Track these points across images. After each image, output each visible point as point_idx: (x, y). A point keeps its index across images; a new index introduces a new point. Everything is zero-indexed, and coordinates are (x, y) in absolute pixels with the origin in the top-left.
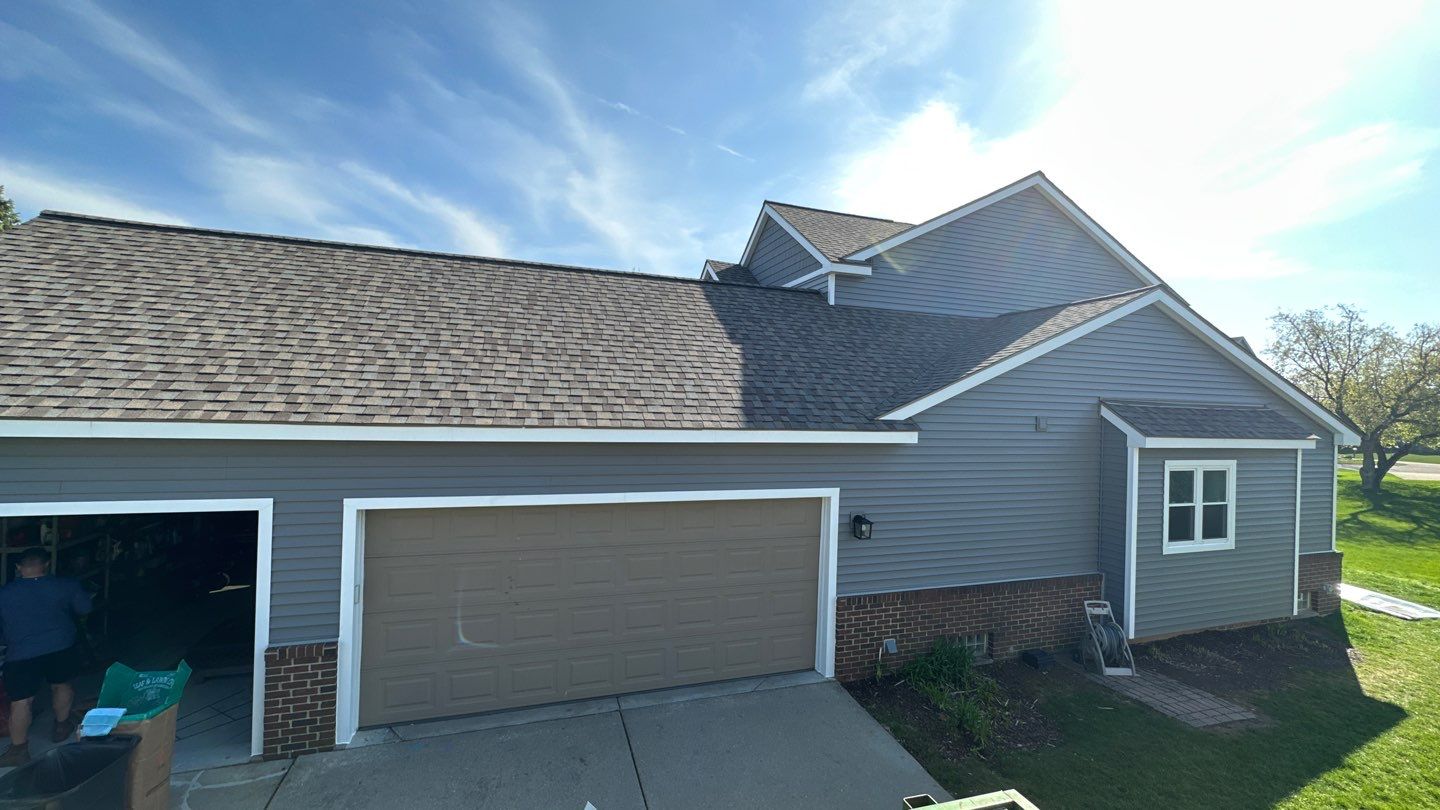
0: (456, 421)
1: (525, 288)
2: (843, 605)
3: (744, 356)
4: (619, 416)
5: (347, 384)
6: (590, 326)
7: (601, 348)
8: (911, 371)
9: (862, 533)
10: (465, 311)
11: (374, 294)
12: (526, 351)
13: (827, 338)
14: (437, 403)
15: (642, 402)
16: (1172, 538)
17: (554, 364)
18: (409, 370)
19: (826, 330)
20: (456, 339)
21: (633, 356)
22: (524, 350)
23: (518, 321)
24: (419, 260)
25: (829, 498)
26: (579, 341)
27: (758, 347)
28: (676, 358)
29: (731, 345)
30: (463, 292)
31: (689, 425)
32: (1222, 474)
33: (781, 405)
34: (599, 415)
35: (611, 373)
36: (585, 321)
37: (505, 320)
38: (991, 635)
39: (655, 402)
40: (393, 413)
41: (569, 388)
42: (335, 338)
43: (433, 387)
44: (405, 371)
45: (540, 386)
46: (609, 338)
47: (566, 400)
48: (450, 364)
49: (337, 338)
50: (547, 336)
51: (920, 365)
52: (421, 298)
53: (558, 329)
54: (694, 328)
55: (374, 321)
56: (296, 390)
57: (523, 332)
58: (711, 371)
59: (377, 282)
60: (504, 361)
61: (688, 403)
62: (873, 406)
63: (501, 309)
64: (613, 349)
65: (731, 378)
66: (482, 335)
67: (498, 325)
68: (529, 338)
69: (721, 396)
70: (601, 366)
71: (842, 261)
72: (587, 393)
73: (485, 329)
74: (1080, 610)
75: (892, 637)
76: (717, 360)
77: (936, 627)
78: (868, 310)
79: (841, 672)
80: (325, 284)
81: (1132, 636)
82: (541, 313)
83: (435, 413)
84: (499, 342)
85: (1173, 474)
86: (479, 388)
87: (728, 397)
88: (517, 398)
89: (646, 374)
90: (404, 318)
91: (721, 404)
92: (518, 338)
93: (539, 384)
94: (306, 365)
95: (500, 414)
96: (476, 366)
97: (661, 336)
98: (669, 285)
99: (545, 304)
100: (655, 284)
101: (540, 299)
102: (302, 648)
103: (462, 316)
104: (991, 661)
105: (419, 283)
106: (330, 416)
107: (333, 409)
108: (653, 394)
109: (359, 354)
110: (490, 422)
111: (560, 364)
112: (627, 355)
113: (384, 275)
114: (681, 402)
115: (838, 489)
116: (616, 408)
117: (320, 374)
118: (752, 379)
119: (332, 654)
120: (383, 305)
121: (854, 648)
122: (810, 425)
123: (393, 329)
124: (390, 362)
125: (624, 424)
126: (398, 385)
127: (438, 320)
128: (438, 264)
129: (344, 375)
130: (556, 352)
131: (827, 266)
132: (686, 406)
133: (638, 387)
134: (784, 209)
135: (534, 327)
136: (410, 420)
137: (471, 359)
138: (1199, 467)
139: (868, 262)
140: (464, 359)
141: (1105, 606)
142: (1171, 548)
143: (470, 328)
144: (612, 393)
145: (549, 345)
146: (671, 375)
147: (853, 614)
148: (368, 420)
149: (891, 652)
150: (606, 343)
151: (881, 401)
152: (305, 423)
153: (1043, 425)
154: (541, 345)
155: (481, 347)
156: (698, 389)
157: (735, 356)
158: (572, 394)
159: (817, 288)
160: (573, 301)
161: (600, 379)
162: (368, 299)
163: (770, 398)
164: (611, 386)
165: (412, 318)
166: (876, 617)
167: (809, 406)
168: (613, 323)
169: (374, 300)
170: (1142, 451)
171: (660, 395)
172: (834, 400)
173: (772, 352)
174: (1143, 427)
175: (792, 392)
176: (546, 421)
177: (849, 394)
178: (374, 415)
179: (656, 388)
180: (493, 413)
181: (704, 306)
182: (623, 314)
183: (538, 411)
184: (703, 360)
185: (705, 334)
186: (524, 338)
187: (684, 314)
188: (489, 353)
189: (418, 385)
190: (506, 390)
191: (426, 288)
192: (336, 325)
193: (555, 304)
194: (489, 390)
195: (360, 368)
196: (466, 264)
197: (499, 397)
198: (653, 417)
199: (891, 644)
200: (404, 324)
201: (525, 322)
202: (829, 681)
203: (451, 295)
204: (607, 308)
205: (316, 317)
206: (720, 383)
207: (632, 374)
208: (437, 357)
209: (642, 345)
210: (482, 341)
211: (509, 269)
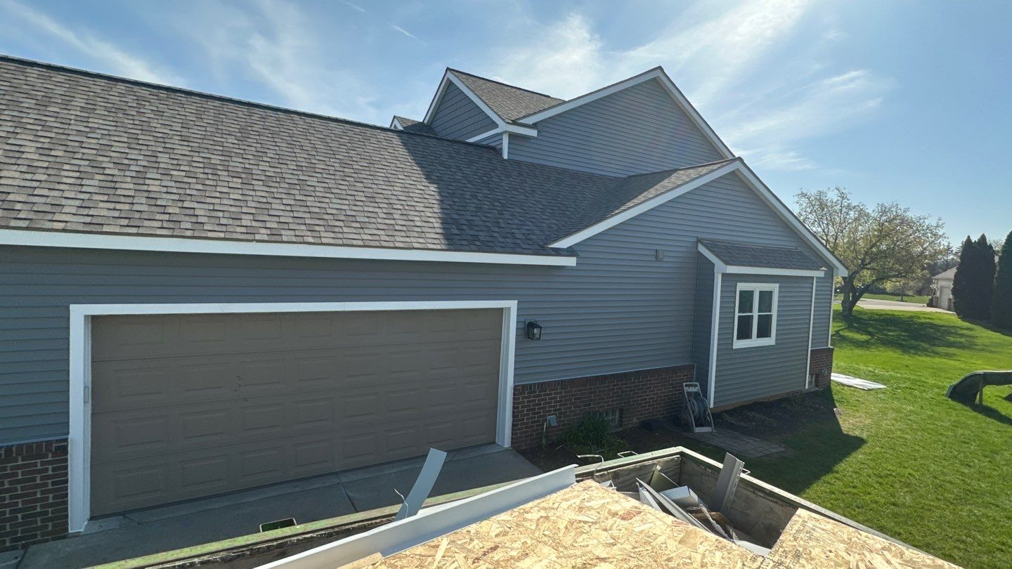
0: (189, 233)
1: (235, 122)
2: (517, 391)
3: (440, 193)
4: (340, 236)
5: (67, 194)
6: (303, 160)
7: (315, 179)
8: (568, 213)
9: (534, 334)
10: (180, 138)
11: (79, 113)
12: (247, 177)
13: (503, 184)
14: (166, 217)
15: (358, 225)
16: (738, 338)
17: (275, 190)
18: (132, 186)
19: (503, 178)
20: (175, 162)
21: (346, 188)
22: (243, 176)
23: (234, 150)
24: (121, 87)
25: (509, 308)
26: (295, 172)
27: (450, 187)
28: (383, 192)
29: (428, 184)
30: (174, 120)
31: (401, 245)
32: (771, 293)
33: (475, 233)
34: (323, 234)
35: (327, 200)
36: (298, 155)
37: (221, 148)
38: (621, 411)
39: (370, 226)
40: (122, 224)
41: (292, 211)
42: (44, 152)
43: (159, 202)
44: (127, 187)
45: (265, 207)
46: (321, 171)
47: (291, 220)
48: (173, 184)
49: (47, 152)
50: (264, 166)
51: (575, 209)
52: (132, 122)
53: (273, 160)
54: (395, 169)
55: (85, 139)
56: (11, 197)
57: (241, 160)
58: (414, 204)
59: (79, 102)
60: (226, 184)
61: (397, 228)
62: (543, 237)
63: (215, 139)
64: (327, 181)
65: (431, 210)
66: (201, 160)
67: (215, 152)
68: (247, 166)
69: (424, 224)
70: (318, 194)
71: (514, 123)
72: (308, 215)
73: (203, 155)
74: (680, 390)
75: (552, 415)
76: (418, 195)
77: (584, 406)
78: (532, 164)
79: (516, 443)
80: (21, 100)
81: (712, 406)
82: (254, 145)
83: (165, 225)
84: (219, 167)
85: (741, 292)
86: (206, 206)
87: (431, 225)
88: (243, 216)
89: (358, 203)
90: (116, 139)
91: (425, 230)
92: (236, 164)
93: (263, 206)
94: (17, 175)
95: (230, 229)
96: (200, 187)
97: (368, 173)
98: (369, 132)
99: (258, 137)
100: (357, 130)
101: (252, 133)
102: (29, 446)
103: (177, 142)
104: (621, 429)
105: (127, 108)
106: (55, 224)
107: (57, 217)
108: (367, 220)
109: (76, 168)
110: (222, 235)
111: (280, 190)
112: (340, 187)
113: (86, 97)
114: (391, 227)
115: (517, 301)
116: (337, 229)
117: (35, 184)
118: (447, 212)
119: (62, 450)
120: (90, 125)
121: (526, 423)
122: (497, 249)
123: (108, 148)
124: (110, 178)
125: (345, 242)
126: (123, 199)
127: (152, 143)
128: (144, 92)
129: (62, 187)
130: (274, 180)
131: (503, 127)
132: (396, 230)
133: (353, 213)
134: (464, 76)
135: (251, 157)
136: (141, 231)
137: (194, 180)
138: (757, 288)
139: (534, 126)
140: (186, 180)
141: (696, 386)
142: (739, 344)
143: (188, 153)
144: (331, 217)
145: (267, 174)
146: (381, 205)
147: (526, 398)
148: (98, 229)
149: (553, 425)
150: (319, 175)
151: (548, 233)
152: (27, 229)
153: (660, 256)
154: (260, 172)
155: (202, 170)
156: (405, 218)
157: (433, 193)
158: (296, 215)
159: (493, 145)
160: (284, 138)
161: (319, 205)
162: (73, 117)
163: (465, 227)
164: (329, 211)
165: (125, 140)
166: (543, 400)
167: (495, 235)
168: (324, 159)
169: (79, 120)
170: (724, 275)
171: (373, 220)
172: (513, 231)
173: (462, 192)
174: (724, 258)
175: (481, 223)
176: (275, 238)
177: (524, 227)
178: (102, 224)
179: (369, 215)
180: (224, 229)
181: (402, 151)
182: (332, 152)
183: (266, 228)
184: (407, 194)
185: (406, 174)
186: (242, 166)
187: (386, 157)
188: (210, 177)
189: (144, 201)
190: (233, 209)
191: (135, 113)
192: (42, 140)
193: (266, 138)
194: (216, 208)
195: (79, 182)
196: (172, 95)
197: (227, 215)
198: (370, 238)
199: (552, 419)
200: (117, 144)
201: (242, 152)
202: (507, 450)
203: (163, 122)
204: (317, 146)
205: (18, 130)
206: (422, 214)
207: (347, 202)
208: (158, 176)
209: (352, 179)
210: (201, 165)
211: (217, 103)
